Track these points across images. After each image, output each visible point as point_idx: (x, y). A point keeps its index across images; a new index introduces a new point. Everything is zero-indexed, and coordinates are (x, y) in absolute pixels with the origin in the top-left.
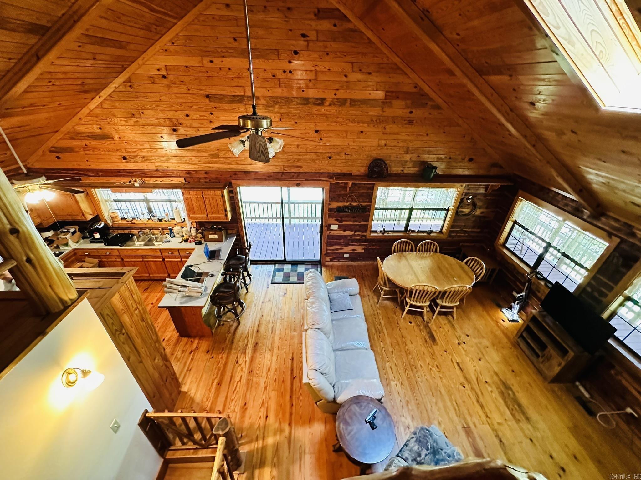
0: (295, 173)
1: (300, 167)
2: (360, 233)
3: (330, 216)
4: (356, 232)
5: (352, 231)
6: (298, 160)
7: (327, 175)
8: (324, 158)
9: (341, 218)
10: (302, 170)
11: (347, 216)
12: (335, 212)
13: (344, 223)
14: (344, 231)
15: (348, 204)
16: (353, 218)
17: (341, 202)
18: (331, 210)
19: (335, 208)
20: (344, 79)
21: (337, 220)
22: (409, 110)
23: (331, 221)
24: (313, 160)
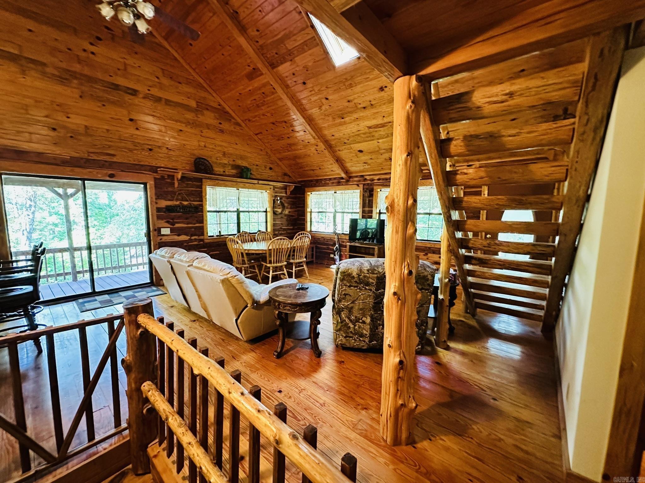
0: (106, 161)
1: (114, 155)
2: (196, 237)
3: (159, 218)
4: (192, 236)
5: (188, 236)
6: (110, 147)
7: (149, 168)
8: (143, 149)
9: (173, 219)
10: (115, 159)
11: (179, 217)
12: (165, 212)
13: (177, 225)
14: (179, 235)
15: (178, 203)
16: (187, 219)
17: (169, 200)
18: (159, 210)
19: (163, 208)
20: (157, 80)
21: (168, 222)
22: (219, 121)
23: (162, 223)
24: (131, 150)
